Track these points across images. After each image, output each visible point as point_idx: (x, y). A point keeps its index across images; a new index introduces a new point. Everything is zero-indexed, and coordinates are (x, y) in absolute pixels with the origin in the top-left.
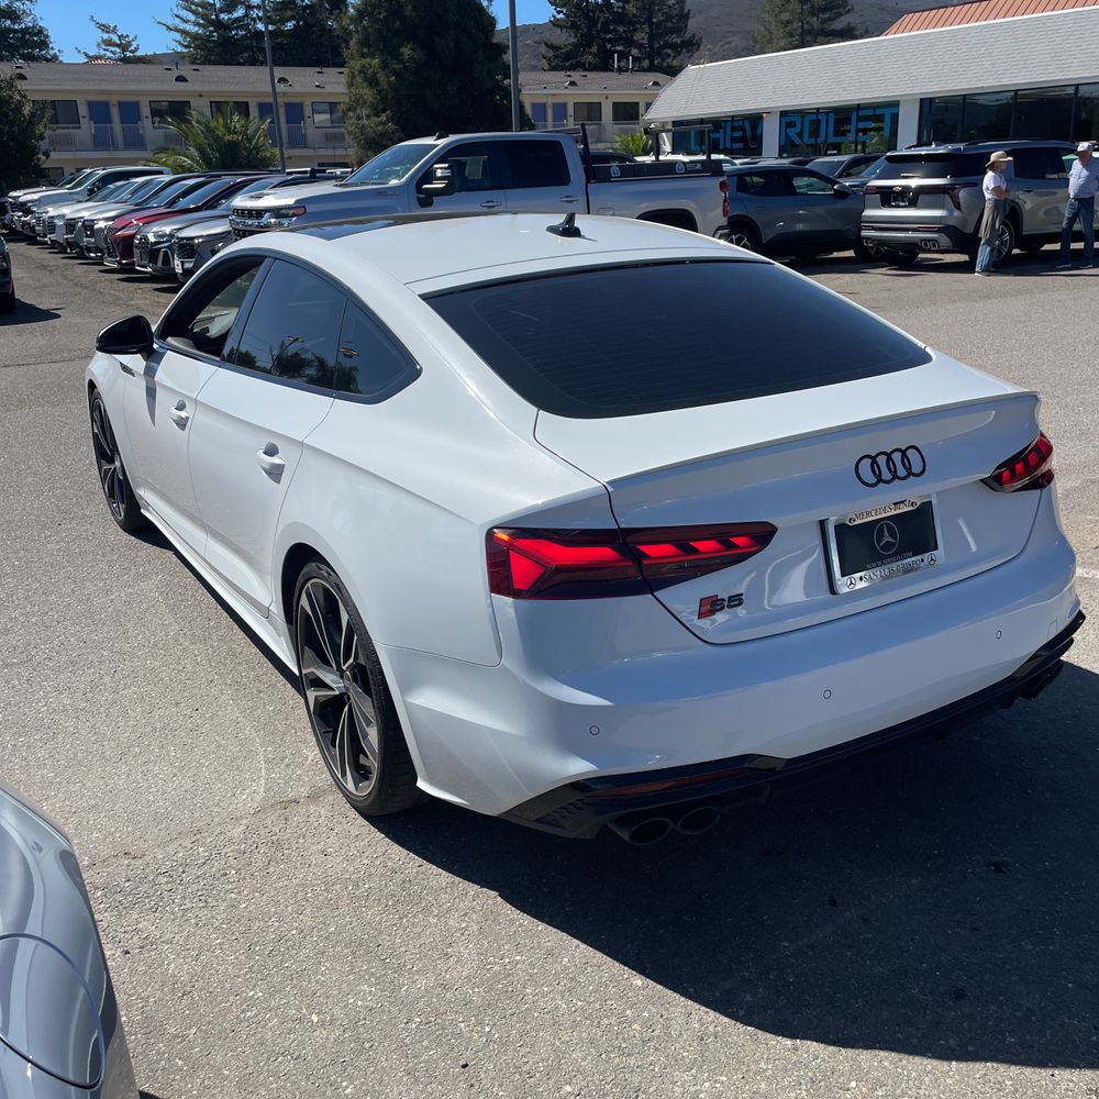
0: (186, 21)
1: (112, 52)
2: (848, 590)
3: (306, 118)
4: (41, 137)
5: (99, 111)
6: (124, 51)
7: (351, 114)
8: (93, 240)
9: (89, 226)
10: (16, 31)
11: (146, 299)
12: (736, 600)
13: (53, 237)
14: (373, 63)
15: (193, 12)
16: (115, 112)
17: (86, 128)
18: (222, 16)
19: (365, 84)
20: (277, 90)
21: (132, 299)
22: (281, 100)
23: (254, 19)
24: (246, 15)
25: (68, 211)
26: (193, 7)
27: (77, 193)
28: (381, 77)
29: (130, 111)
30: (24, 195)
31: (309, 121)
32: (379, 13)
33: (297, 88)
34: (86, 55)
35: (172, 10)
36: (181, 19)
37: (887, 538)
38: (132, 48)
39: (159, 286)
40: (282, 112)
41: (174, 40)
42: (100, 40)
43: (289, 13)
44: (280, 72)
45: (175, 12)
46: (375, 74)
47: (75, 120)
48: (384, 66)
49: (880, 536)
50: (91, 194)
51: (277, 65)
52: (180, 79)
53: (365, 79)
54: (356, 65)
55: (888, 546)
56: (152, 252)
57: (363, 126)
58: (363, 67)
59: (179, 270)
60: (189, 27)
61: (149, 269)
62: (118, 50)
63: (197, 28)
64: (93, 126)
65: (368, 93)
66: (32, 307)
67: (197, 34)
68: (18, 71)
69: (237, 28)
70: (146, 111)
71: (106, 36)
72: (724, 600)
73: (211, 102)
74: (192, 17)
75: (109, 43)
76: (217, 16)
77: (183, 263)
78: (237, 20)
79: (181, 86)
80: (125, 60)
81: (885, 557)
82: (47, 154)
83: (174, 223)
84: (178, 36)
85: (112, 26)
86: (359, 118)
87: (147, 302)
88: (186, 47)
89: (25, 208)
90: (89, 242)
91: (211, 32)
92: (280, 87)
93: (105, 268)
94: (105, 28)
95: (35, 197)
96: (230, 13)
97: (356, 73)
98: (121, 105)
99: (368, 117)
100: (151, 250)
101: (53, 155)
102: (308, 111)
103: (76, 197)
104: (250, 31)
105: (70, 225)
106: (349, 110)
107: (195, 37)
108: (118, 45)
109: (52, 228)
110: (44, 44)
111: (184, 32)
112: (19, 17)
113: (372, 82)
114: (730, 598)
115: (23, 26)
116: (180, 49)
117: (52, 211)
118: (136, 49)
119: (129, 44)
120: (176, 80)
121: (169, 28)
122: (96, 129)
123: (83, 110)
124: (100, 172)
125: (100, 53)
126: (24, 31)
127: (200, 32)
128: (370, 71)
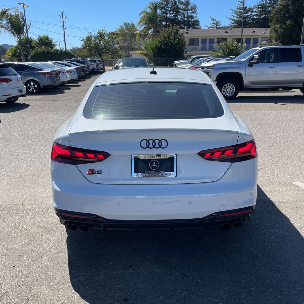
0: (234, 17)
2: (136, 177)
3: (259, 42)
4: (186, 48)
5: (204, 41)
6: (217, 25)
7: (269, 41)
10: (192, 21)
12: (100, 172)
14: (278, 26)
15: (237, 14)
16: (208, 41)
17: (200, 45)
18: (244, 15)
23: (253, 15)
24: (251, 14)
26: (237, 13)
27: (188, 62)
28: (279, 30)
29: (212, 41)
30: (176, 62)
32: (282, 12)
33: (257, 34)
34: (207, 27)
35: (231, 14)
36: (233, 16)
37: (154, 165)
38: (219, 24)
40: (252, 41)
42: (211, 23)
43: (263, 13)
44: (254, 29)
45: (232, 15)
46: (277, 29)
47: (198, 43)
48: (281, 27)
49: (152, 164)
50: (191, 62)
52: (226, 32)
53: (275, 31)
54: (272, 27)
55: (154, 167)
58: (274, 27)
60: (235, 18)
62: (215, 25)
64: (202, 45)
65: (274, 35)
67: (237, 20)
68: (187, 31)
69: (248, 18)
70: (215, 41)
71: (213, 22)
72: (96, 171)
73: (233, 38)
74: (236, 16)
75: (213, 23)
76: (243, 15)
78: (248, 16)
80: (217, 28)
81: (151, 170)
82: (186, 52)
84: (231, 21)
85: (215, 19)
88: (233, 24)
91: (241, 19)
92: (253, 34)
94: (213, 20)
95: (178, 63)
96: (247, 14)
97: (272, 29)
98: (210, 39)
101: (188, 52)
102: (260, 40)
103: (186, 63)
104: (251, 18)
107: (236, 21)
108: (215, 24)
110: (198, 25)
111: (233, 20)
112: (193, 18)
113: (276, 31)
114: (98, 171)
116: (231, 24)
118: (220, 25)
119: (218, 23)
120: (225, 33)
121: (229, 19)
123: (200, 41)
124: (195, 57)
125: (211, 26)
126: (194, 21)
127: (238, 19)
128: (276, 29)
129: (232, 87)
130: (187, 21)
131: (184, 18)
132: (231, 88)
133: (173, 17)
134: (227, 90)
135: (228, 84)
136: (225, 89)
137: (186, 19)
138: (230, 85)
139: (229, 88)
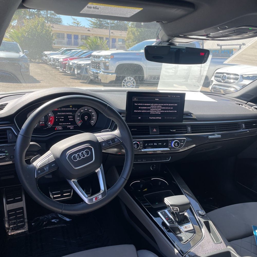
1: (75, 25)
4: (54, 40)
5: (69, 36)
7: (127, 41)
8: (58, 64)
9: (58, 60)
10: (54, 18)
11: (66, 80)
13: (50, 63)
14: (134, 29)
16: (73, 37)
17: (66, 40)
19: (132, 34)
20: (111, 35)
21: (63, 80)
22: (111, 38)
25: (55, 57)
28: (136, 33)
29: (76, 37)
30: (46, 53)
31: (117, 43)
33: (115, 35)
38: (79, 24)
39: (72, 77)
40: (111, 40)
41: (89, 23)
42: (73, 22)
44: (111, 31)
47: (63, 38)
48: (137, 30)
50: (62, 54)
51: (112, 29)
56: (70, 68)
57: (130, 44)
58: (132, 30)
59: (76, 73)
61: (69, 72)
62: (76, 24)
63: (94, 21)
65: (132, 37)
66: (35, 79)
68: (53, 26)
69: (103, 21)
70: (80, 37)
71: (74, 21)
73: (95, 36)
75: (75, 23)
77: (77, 71)
79: (89, 32)
83: (78, 60)
84: (90, 22)
85: (76, 19)
86: (129, 42)
87: (66, 81)
88: (92, 25)
89: (46, 56)
90: (57, 64)
91: (98, 22)
92: (111, 34)
93: (59, 71)
95: (49, 53)
97: (130, 31)
98: (75, 35)
99: (131, 42)
100: (70, 67)
102: (117, 40)
103: (58, 54)
104: (106, 22)
105: (54, 60)
106: (127, 40)
107: (94, 23)
108: (76, 23)
109: (50, 61)
110: (60, 22)
111: (92, 22)
113: (134, 34)
115: (57, 17)
117: (51, 57)
118: (80, 25)
119: (79, 23)
122: (68, 40)
123: (66, 36)
124: (65, 49)
125: (72, 25)
126: (57, 19)
127: (95, 22)
128: (133, 31)
129: (133, 82)
130: (50, 17)
131: (47, 14)
132: (131, 82)
133: (36, 11)
134: (127, 84)
135: (129, 77)
136: (125, 83)
137: (49, 15)
138: (130, 79)
139: (130, 82)
